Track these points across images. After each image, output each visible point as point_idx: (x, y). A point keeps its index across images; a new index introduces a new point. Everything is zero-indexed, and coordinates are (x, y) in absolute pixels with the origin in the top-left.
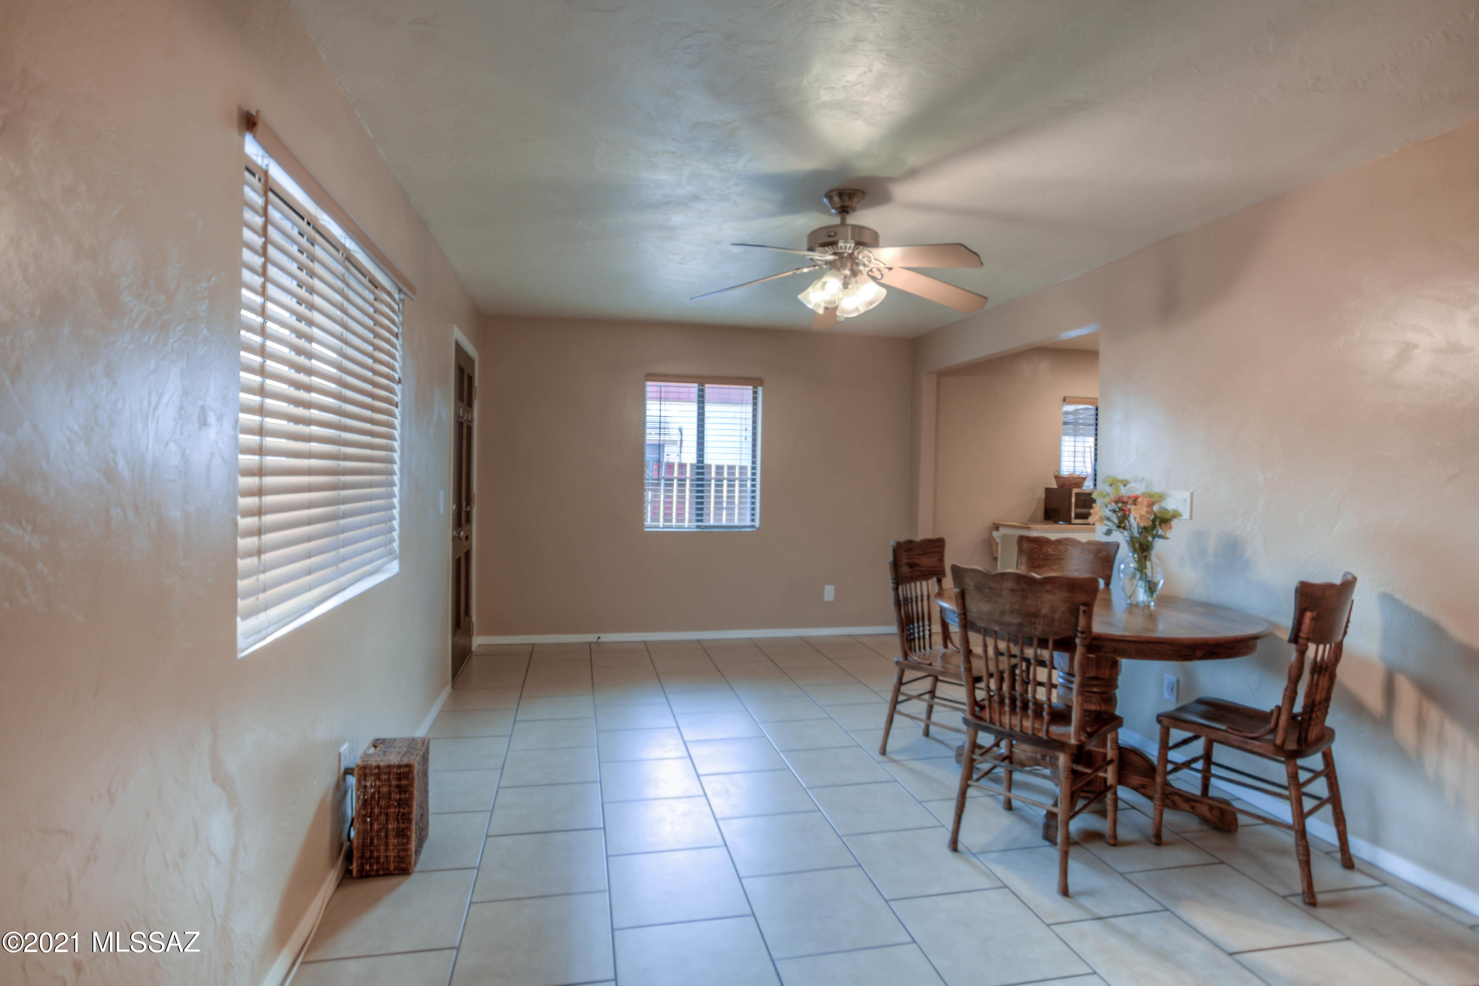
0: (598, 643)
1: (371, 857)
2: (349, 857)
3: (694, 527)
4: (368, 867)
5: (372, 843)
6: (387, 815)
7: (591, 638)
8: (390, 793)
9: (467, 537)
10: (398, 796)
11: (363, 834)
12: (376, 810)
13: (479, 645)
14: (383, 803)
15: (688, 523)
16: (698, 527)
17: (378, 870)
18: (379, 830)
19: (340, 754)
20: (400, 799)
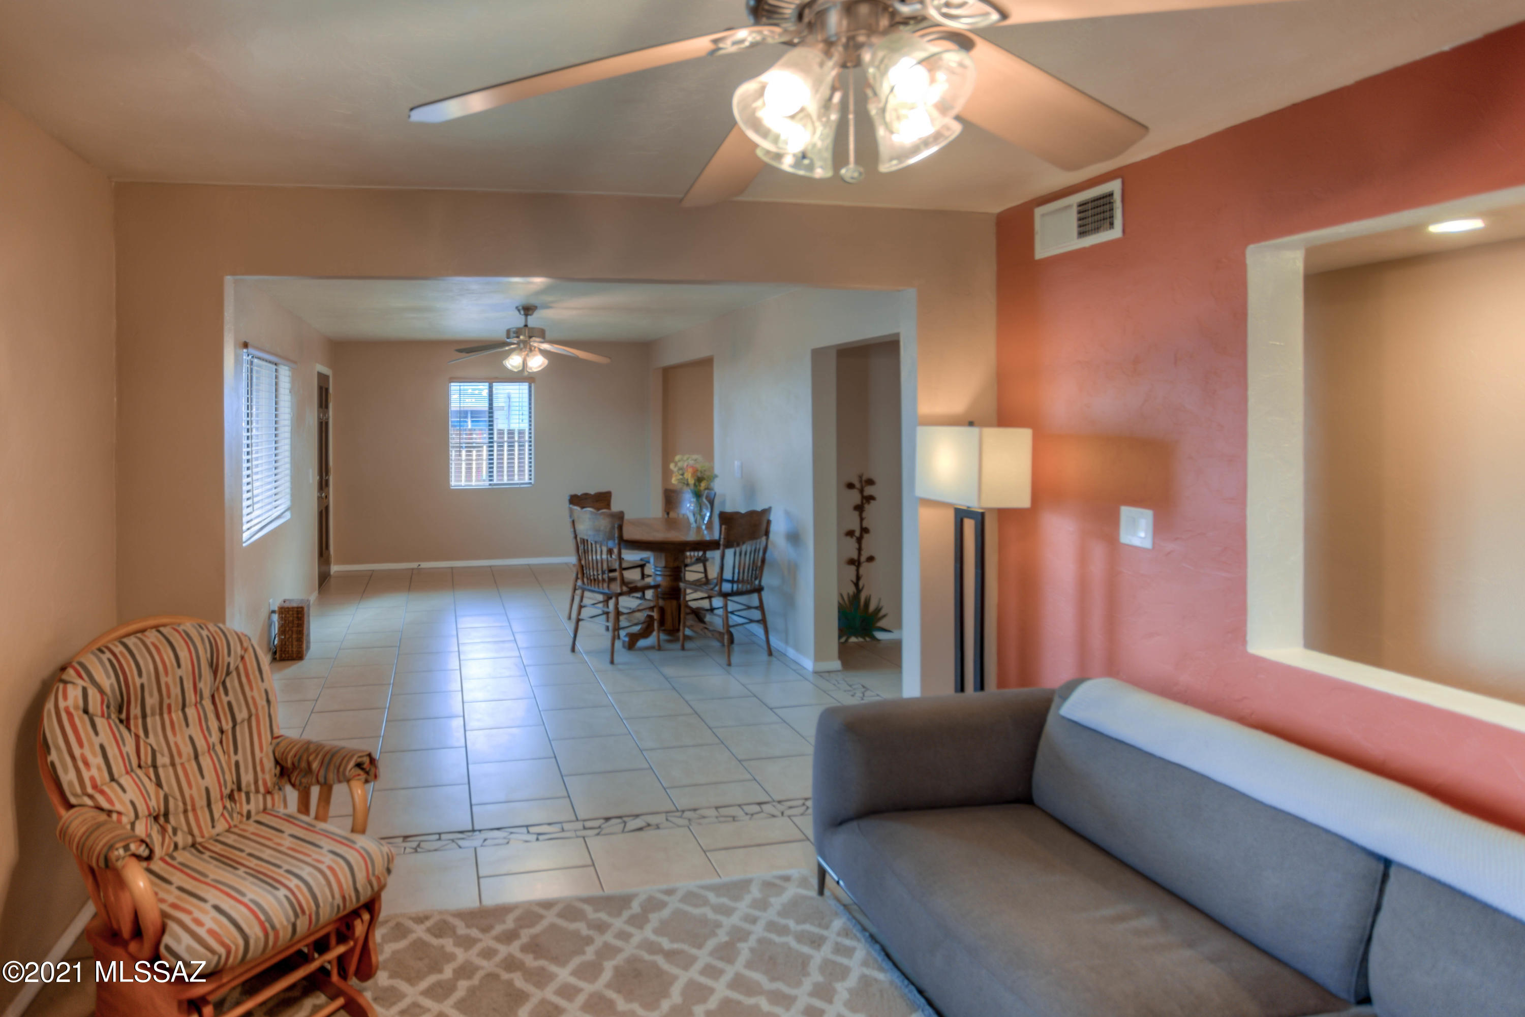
0: (419, 569)
1: (285, 651)
2: (275, 653)
3: (488, 485)
4: (283, 656)
5: (285, 644)
6: (292, 631)
7: (414, 565)
8: (293, 621)
9: (326, 497)
10: (297, 622)
11: (281, 640)
12: (287, 629)
13: (335, 572)
14: (290, 625)
15: (485, 484)
16: (490, 485)
17: (288, 657)
18: (289, 638)
19: (269, 603)
20: (298, 624)
